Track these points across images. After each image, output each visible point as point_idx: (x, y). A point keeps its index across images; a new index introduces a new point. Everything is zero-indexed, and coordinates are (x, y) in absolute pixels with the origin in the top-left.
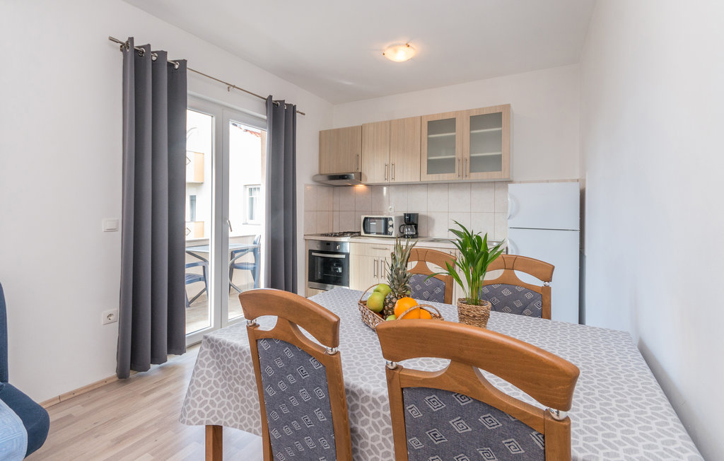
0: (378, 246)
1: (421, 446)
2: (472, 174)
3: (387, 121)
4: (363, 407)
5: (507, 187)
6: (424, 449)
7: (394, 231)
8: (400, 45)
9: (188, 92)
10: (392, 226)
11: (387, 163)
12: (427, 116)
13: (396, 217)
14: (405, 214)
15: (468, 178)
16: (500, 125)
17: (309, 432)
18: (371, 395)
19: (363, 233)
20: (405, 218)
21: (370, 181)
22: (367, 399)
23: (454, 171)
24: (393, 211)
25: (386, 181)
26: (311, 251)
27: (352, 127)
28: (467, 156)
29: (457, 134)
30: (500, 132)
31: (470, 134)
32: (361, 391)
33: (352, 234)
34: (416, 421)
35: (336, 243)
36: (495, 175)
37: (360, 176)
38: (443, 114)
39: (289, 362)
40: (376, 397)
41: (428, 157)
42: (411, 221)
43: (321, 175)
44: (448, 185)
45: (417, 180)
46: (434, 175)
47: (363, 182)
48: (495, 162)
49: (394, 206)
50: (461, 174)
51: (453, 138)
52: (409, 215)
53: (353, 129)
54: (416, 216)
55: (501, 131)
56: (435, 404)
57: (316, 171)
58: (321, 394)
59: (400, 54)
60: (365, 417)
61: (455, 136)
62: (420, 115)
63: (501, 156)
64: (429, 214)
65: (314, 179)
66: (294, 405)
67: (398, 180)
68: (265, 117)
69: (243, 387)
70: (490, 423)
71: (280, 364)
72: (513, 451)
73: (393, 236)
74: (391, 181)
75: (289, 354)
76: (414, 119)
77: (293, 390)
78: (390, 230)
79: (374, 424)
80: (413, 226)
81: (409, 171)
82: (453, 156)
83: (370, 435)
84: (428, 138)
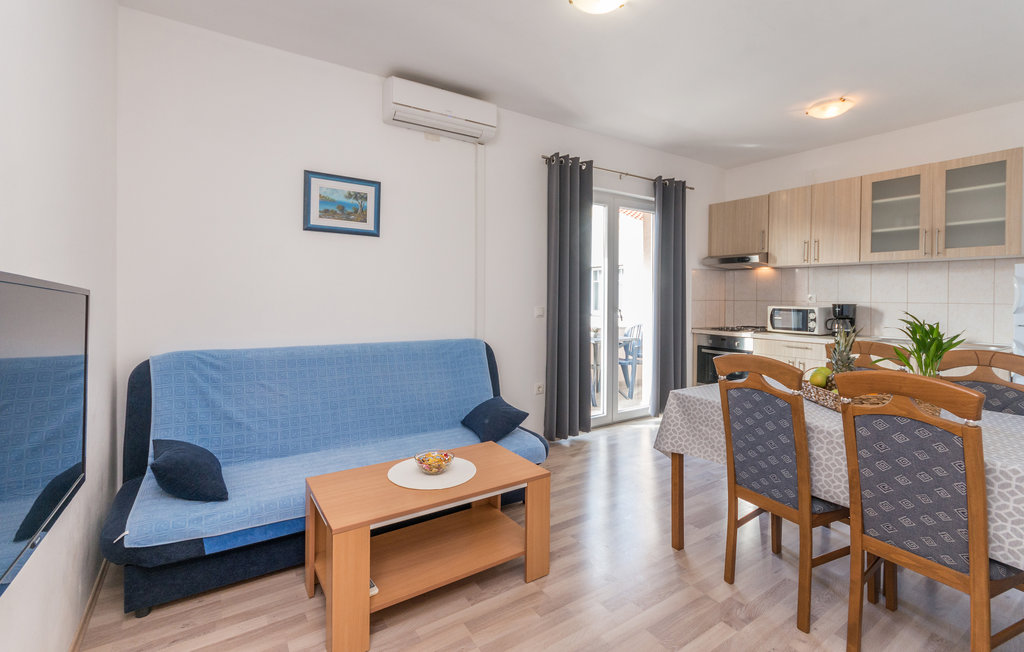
0: (794, 344)
1: (869, 455)
2: (948, 250)
3: (805, 187)
4: (818, 438)
5: (1014, 268)
6: (872, 457)
7: (816, 326)
8: (830, 101)
9: (594, 188)
10: (815, 320)
11: (807, 239)
12: (871, 175)
13: (820, 309)
14: (834, 306)
15: (941, 256)
16: (1003, 179)
17: (772, 453)
18: (825, 429)
19: (770, 328)
20: (834, 311)
21: (780, 263)
22: (822, 432)
23: (917, 247)
24: (814, 300)
25: (806, 263)
26: (700, 348)
27: (755, 198)
28: (940, 225)
29: (923, 196)
30: (1003, 189)
31: (947, 195)
32: (817, 427)
33: (756, 329)
34: (865, 438)
35: (734, 339)
36: (993, 251)
37: (766, 258)
38: (898, 171)
39: (756, 404)
40: (831, 430)
41: (872, 229)
42: (844, 316)
43: (712, 257)
44: (907, 265)
45: (856, 260)
46: (882, 254)
47: (770, 264)
48: (995, 232)
49: (817, 295)
50: (928, 250)
51: (918, 201)
52: (841, 307)
53: (757, 200)
54: (853, 308)
55: (1004, 187)
56: (881, 425)
57: (705, 253)
58: (785, 424)
59: (832, 111)
60: (820, 445)
61: (918, 200)
62: (860, 175)
63: (1003, 223)
64: (874, 306)
65: (703, 262)
66: (760, 434)
67: (823, 261)
68: (653, 199)
69: (707, 429)
70: (923, 433)
71: (748, 406)
72: (940, 450)
73: (816, 332)
74: (813, 263)
75: (757, 398)
76: (849, 181)
77: (760, 424)
78: (811, 325)
79: (828, 450)
80: (848, 321)
81: (840, 248)
82: (916, 227)
83: (824, 458)
84: (873, 205)
